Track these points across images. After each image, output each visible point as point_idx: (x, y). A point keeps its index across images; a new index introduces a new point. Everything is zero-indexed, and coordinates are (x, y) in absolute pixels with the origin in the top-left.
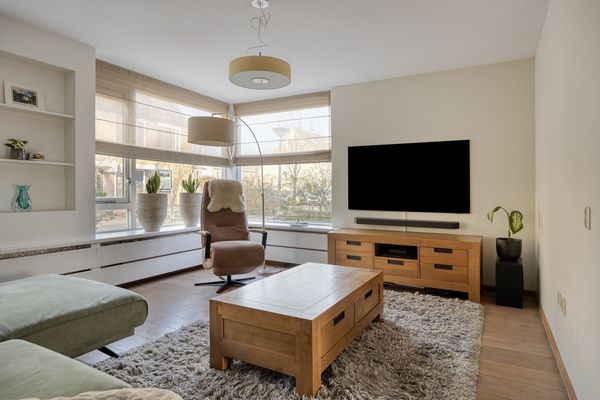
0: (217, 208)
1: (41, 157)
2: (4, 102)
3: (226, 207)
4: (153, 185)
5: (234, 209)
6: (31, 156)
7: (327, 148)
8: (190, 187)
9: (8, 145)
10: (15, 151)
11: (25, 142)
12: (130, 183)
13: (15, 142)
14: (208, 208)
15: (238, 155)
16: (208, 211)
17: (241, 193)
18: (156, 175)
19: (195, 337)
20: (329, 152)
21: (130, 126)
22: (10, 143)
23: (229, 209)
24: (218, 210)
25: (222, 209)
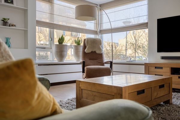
0: (90, 51)
1: (15, 26)
2: (1, 2)
3: (94, 51)
4: (61, 40)
5: (98, 52)
6: (11, 25)
7: (146, 21)
8: (78, 43)
9: (2, 20)
10: (5, 22)
11: (8, 19)
12: (51, 40)
13: (5, 19)
14: (85, 51)
15: (102, 29)
16: (85, 52)
17: (101, 44)
18: (62, 36)
19: (72, 102)
20: (147, 23)
21: (52, 14)
22: (3, 19)
23: (95, 52)
24: (90, 52)
25: (92, 52)
